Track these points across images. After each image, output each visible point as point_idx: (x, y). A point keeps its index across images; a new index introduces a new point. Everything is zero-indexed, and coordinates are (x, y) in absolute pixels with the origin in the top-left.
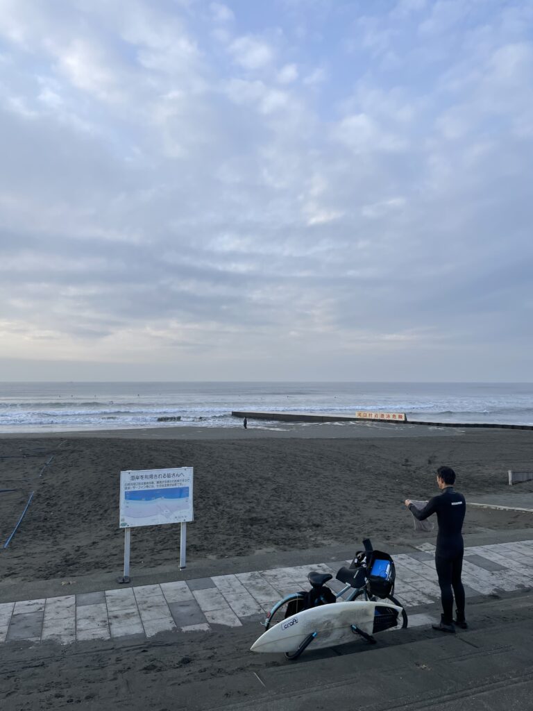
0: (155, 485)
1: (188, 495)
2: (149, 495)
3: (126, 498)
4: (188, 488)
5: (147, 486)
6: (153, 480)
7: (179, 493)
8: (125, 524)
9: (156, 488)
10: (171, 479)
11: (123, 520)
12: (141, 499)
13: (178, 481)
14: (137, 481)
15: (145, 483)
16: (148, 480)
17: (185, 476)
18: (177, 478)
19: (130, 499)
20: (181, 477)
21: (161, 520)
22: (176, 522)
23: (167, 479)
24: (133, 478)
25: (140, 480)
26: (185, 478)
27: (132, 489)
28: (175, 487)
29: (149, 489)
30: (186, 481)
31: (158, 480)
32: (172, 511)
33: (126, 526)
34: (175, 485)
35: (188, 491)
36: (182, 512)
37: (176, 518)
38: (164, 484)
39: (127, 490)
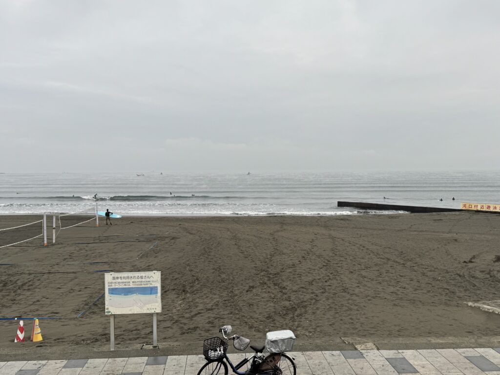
0: (131, 282)
1: (157, 293)
2: (127, 291)
3: (109, 293)
4: (157, 287)
5: (125, 285)
7: (152, 290)
8: (109, 312)
9: (132, 285)
10: (143, 280)
11: (108, 309)
12: (120, 294)
13: (149, 281)
14: (117, 281)
15: (123, 282)
16: (124, 281)
17: (154, 278)
19: (111, 295)
20: (151, 279)
21: (136, 310)
22: (148, 312)
23: (140, 280)
24: (114, 278)
25: (119, 280)
26: (154, 280)
27: (114, 287)
28: (146, 286)
29: (124, 287)
30: (155, 282)
31: (133, 280)
32: (145, 304)
33: (110, 314)
34: (147, 284)
35: (157, 289)
36: (153, 305)
37: (148, 309)
38: (138, 283)
39: (110, 287)
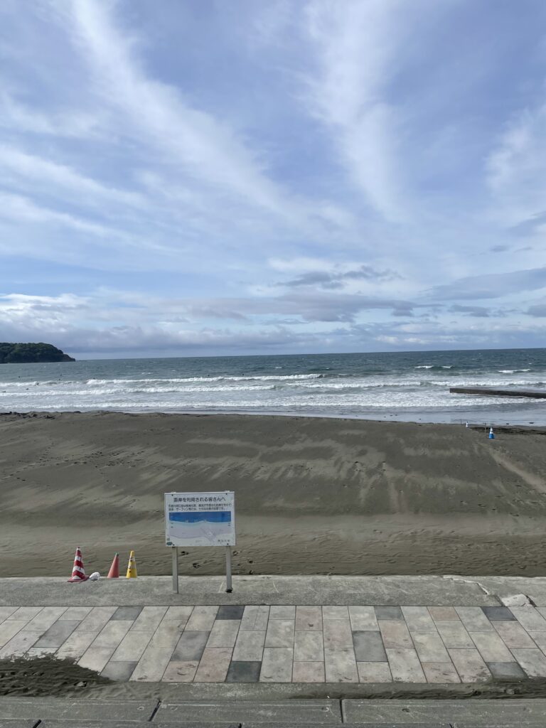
0: (197, 505)
1: (230, 520)
2: (192, 517)
3: (170, 519)
4: (230, 512)
5: (190, 509)
6: (195, 503)
7: (224, 517)
8: (170, 544)
9: (198, 510)
10: (213, 503)
11: (169, 539)
12: (184, 521)
13: (220, 505)
14: (180, 503)
15: (187, 506)
16: (189, 503)
17: (227, 500)
18: (219, 502)
20: (223, 502)
21: (204, 542)
22: (219, 545)
23: (208, 502)
24: (173, 498)
25: (182, 503)
26: (226, 502)
27: (175, 511)
28: (216, 511)
29: (189, 511)
30: (228, 505)
31: (200, 503)
32: (214, 535)
33: (172, 546)
34: (217, 508)
35: (230, 515)
36: (225, 536)
37: (219, 541)
38: (206, 507)
39: (171, 511)
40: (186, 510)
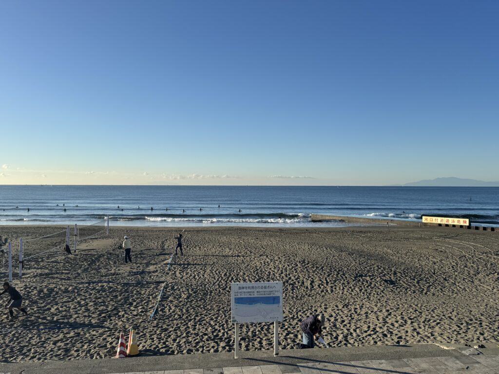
0: (256, 293)
1: (279, 303)
2: (251, 301)
3: (235, 302)
4: (279, 297)
5: (250, 295)
6: (254, 290)
7: (275, 300)
8: (235, 321)
9: (256, 296)
10: (267, 290)
11: (234, 318)
12: (246, 304)
13: (272, 291)
14: (243, 290)
15: (248, 292)
16: (249, 290)
18: (271, 290)
19: (237, 304)
20: (274, 289)
21: (260, 319)
23: (265, 290)
24: (240, 288)
25: (245, 290)
26: (277, 289)
27: (239, 296)
28: (270, 296)
29: (249, 296)
30: (277, 291)
31: (257, 290)
32: (268, 313)
34: (270, 294)
35: (279, 299)
36: (275, 314)
37: (271, 318)
38: (262, 293)
39: (236, 297)
40: (248, 296)
